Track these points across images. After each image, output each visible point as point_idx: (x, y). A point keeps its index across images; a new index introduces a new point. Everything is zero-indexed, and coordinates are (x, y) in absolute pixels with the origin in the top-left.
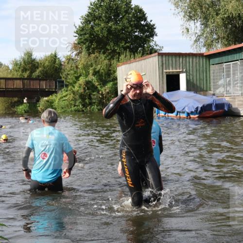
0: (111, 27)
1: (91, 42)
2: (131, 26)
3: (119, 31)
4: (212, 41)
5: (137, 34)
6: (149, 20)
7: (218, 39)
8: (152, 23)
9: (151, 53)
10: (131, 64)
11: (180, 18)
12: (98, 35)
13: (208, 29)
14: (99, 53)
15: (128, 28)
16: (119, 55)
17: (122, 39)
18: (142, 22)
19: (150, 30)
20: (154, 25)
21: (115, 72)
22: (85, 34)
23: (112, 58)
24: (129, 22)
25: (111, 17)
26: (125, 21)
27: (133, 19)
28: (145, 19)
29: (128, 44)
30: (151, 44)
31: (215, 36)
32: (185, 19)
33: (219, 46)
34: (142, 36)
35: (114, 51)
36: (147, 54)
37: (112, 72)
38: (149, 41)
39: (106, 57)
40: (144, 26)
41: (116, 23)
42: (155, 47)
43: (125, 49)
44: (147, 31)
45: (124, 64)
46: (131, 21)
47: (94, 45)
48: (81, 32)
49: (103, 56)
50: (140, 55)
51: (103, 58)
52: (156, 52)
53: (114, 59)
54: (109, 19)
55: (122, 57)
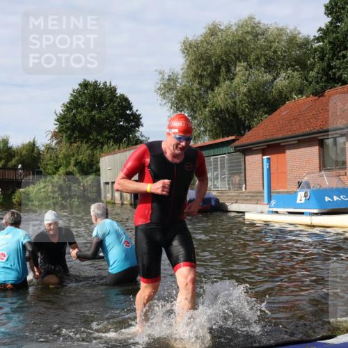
0: (95, 116)
1: (73, 131)
2: (116, 115)
3: (103, 120)
4: (199, 134)
5: (121, 123)
6: (134, 109)
7: (205, 132)
8: (137, 113)
9: (136, 144)
10: (115, 155)
11: (167, 108)
12: (80, 124)
13: (196, 122)
14: (82, 143)
15: (113, 117)
16: (103, 145)
17: (106, 128)
18: (128, 112)
19: (136, 120)
20: (140, 115)
21: (98, 162)
22: (67, 122)
23: (95, 148)
24: (114, 111)
25: (94, 106)
26: (110, 110)
27: (118, 108)
28: (131, 109)
29: (112, 134)
30: (137, 134)
31: (202, 129)
32: (172, 111)
33: (207, 138)
34: (127, 127)
35: (97, 141)
36: (133, 145)
37: (95, 162)
38: (135, 132)
39: (88, 147)
40: (129, 115)
41: (100, 112)
42: (141, 138)
43: (109, 138)
44: (133, 121)
45: (107, 155)
46: (116, 110)
47: (76, 134)
48: (62, 120)
49: (85, 146)
50: (125, 146)
51: (86, 148)
52: (141, 142)
53: (96, 149)
54: (93, 108)
55: (105, 147)
